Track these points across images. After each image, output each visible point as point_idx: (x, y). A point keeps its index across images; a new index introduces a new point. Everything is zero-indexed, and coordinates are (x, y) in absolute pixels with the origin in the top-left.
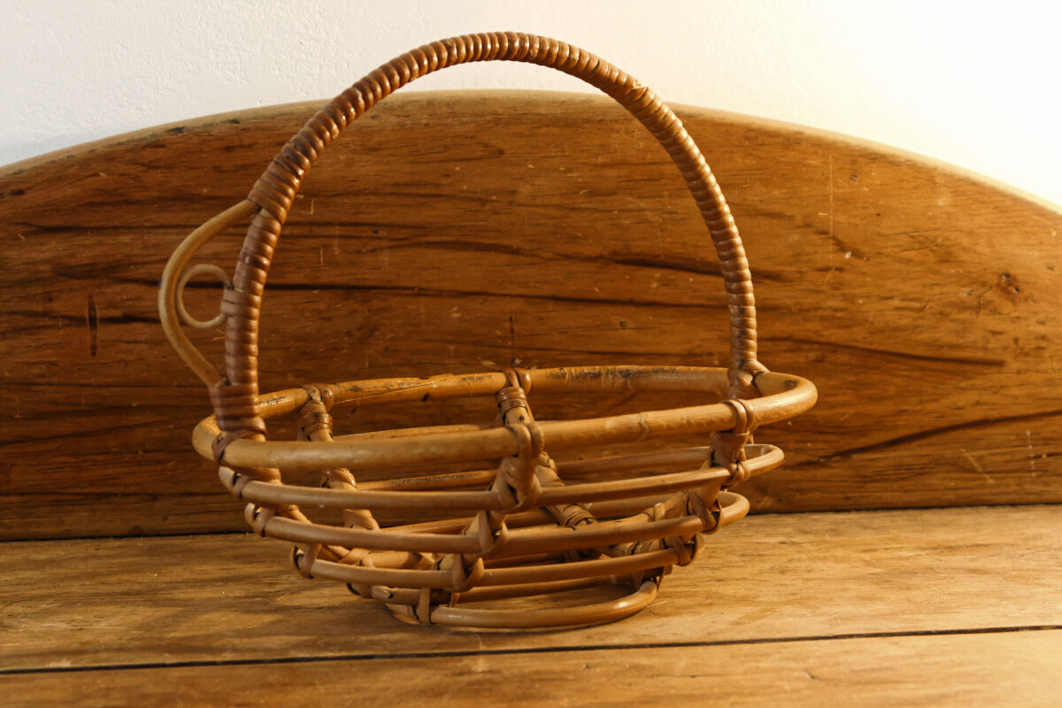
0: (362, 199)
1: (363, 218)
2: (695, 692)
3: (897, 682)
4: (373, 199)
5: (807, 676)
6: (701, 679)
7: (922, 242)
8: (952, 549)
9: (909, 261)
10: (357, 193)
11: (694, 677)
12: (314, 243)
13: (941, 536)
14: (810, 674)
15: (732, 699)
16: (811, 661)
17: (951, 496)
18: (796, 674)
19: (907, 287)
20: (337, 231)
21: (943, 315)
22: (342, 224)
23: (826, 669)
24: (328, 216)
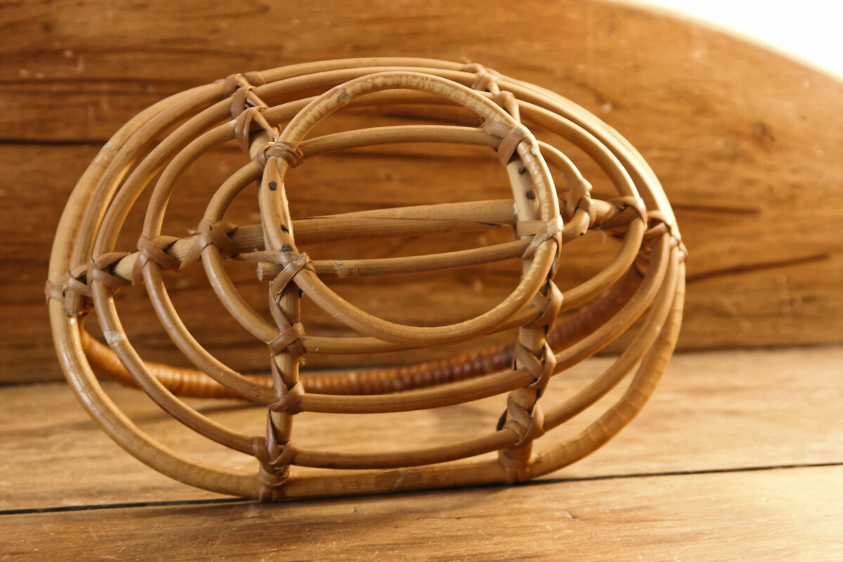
0: (129, 56)
1: (131, 74)
2: (460, 533)
3: (655, 520)
4: (142, 56)
5: (569, 516)
6: (466, 520)
7: (678, 94)
8: (708, 392)
9: (665, 113)
10: (126, 50)
11: (459, 518)
12: (83, 99)
13: (699, 379)
14: (571, 515)
15: (496, 540)
16: (572, 501)
17: (708, 341)
18: (558, 514)
19: (665, 138)
20: (105, 87)
21: (700, 165)
22: (111, 81)
23: (587, 509)
24: (96, 72)
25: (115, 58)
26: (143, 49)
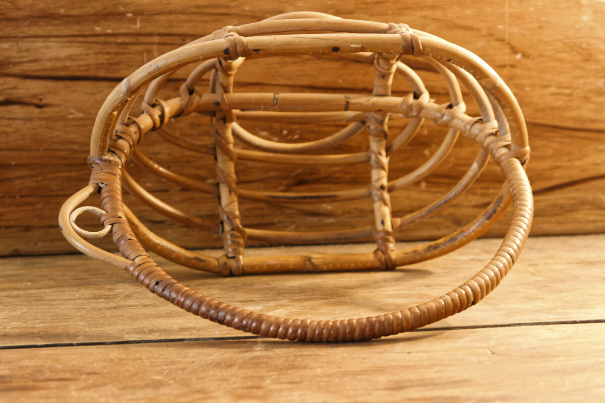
0: (173, 17)
1: (174, 30)
2: (410, 364)
3: (553, 356)
4: (182, 17)
5: (489, 352)
6: (414, 354)
7: (572, 48)
8: (591, 263)
9: (562, 60)
10: (170, 13)
11: (409, 353)
12: (140, 48)
13: (584, 255)
14: (491, 351)
15: (436, 369)
16: (492, 342)
17: (591, 227)
18: (481, 351)
19: (561, 79)
20: (156, 39)
21: (586, 99)
22: (160, 35)
23: (502, 348)
24: (150, 29)
25: (162, 18)
26: (183, 12)
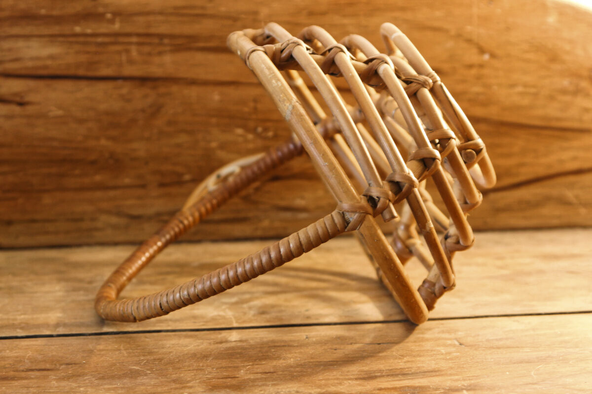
0: (151, 18)
1: (153, 30)
2: (380, 354)
4: (160, 18)
5: (457, 343)
7: (538, 48)
8: (556, 257)
9: (528, 61)
10: (148, 13)
11: (380, 344)
12: (119, 47)
13: (549, 249)
15: (406, 359)
16: (460, 333)
17: (555, 222)
18: (449, 342)
19: (527, 79)
20: (134, 39)
21: (551, 98)
22: (138, 35)
23: (470, 339)
24: (128, 29)
25: (141, 19)
26: (161, 13)
